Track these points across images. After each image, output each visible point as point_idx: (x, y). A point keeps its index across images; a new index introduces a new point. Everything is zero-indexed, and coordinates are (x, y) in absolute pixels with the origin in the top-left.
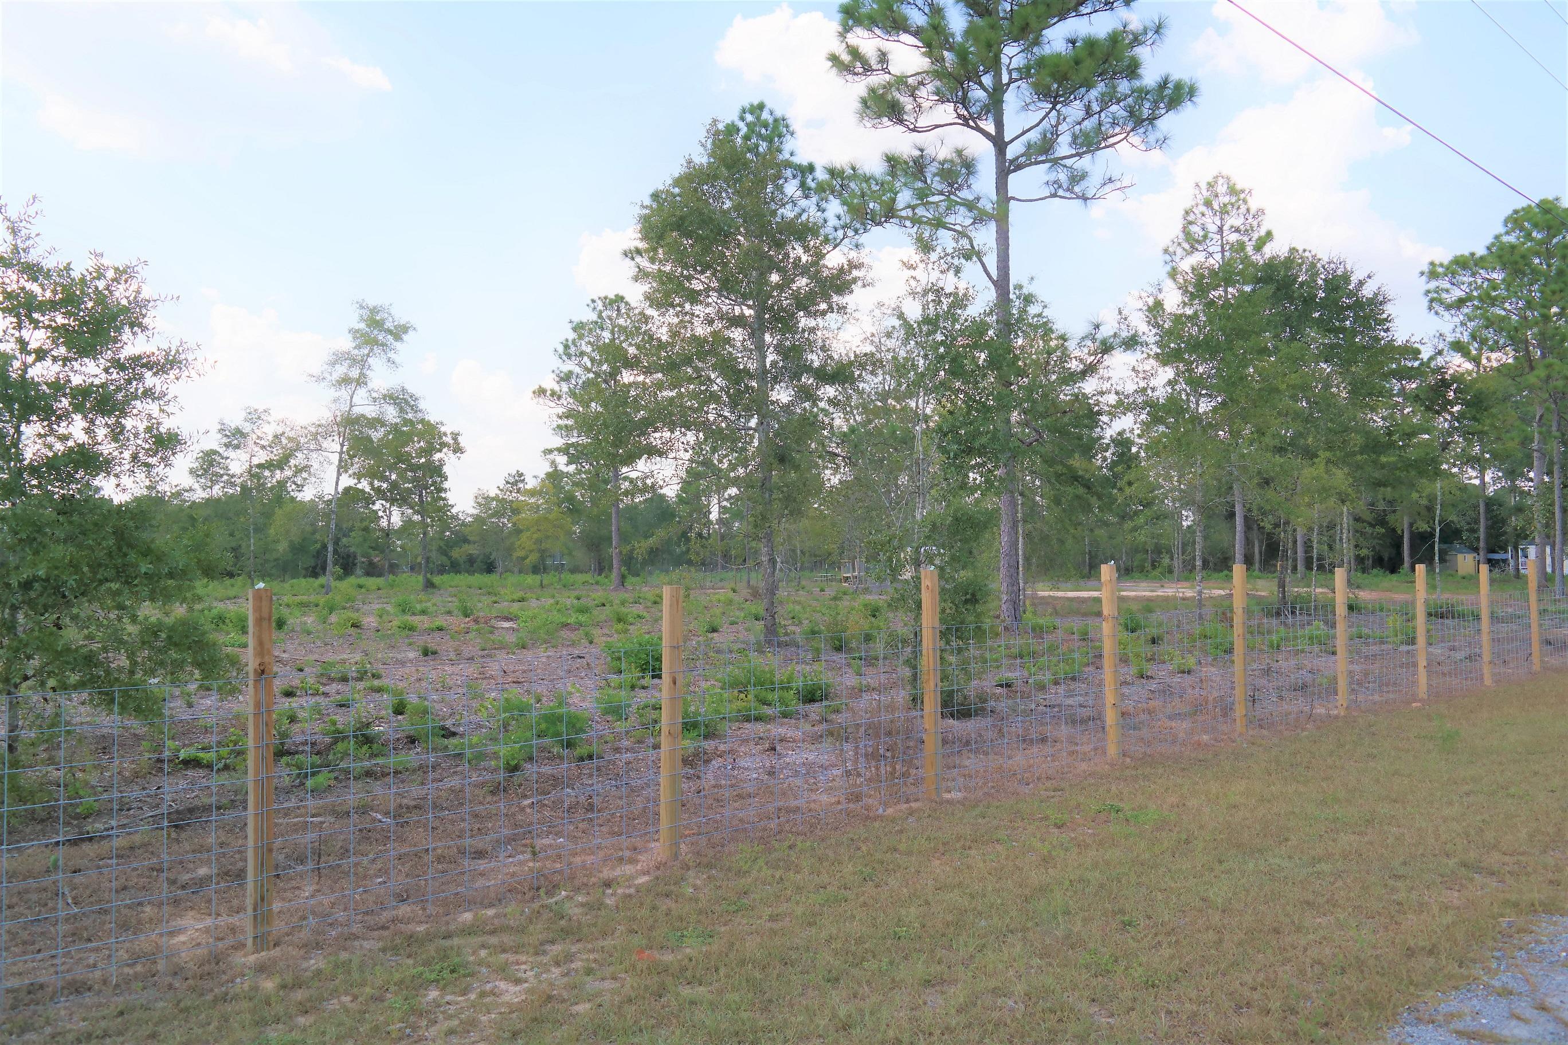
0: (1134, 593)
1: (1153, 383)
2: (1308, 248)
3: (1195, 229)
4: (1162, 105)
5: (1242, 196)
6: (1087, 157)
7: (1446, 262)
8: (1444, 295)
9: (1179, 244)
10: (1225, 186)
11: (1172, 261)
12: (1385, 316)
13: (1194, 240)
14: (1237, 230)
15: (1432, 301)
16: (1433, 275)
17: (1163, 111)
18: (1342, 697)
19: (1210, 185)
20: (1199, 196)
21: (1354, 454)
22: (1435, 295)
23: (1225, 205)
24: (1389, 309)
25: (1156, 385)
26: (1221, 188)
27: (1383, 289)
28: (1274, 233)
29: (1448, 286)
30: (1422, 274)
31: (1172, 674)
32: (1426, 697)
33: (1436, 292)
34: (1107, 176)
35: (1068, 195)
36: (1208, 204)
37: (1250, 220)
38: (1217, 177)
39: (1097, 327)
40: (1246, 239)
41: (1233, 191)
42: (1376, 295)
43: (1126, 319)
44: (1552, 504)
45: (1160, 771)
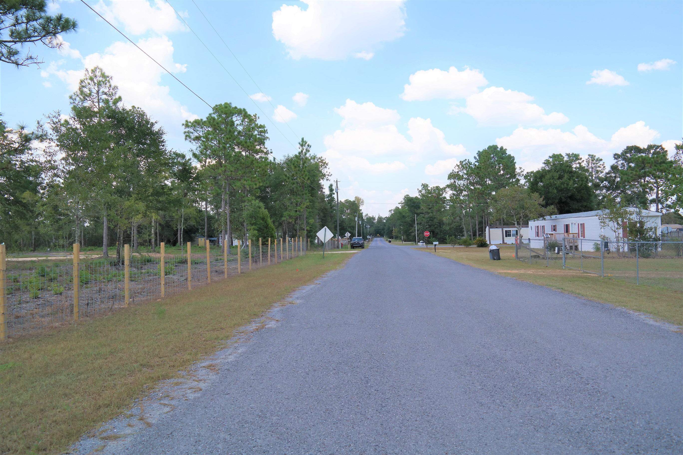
0: (55, 258)
1: (54, 158)
2: (140, 107)
3: (86, 90)
4: (59, 28)
5: (108, 79)
6: (19, 44)
7: (192, 121)
8: (191, 135)
9: (78, 96)
10: (100, 73)
11: (74, 103)
12: (162, 140)
13: (85, 95)
14: (106, 94)
15: (186, 136)
16: (187, 126)
17: (60, 31)
18: (127, 300)
19: (93, 71)
20: (88, 75)
21: (149, 196)
22: (188, 134)
23: (100, 81)
24: (164, 137)
25: (56, 159)
26: (98, 73)
27: (162, 128)
28: (122, 97)
29: (193, 131)
30: (183, 125)
31: (51, 296)
32: (164, 297)
33: (188, 133)
34: (29, 56)
35: (7, 60)
36: (92, 79)
37: (111, 90)
38: (96, 68)
39: (23, 128)
40: (110, 98)
41: (103, 75)
42: (159, 130)
43: (41, 126)
44: (226, 219)
45: (27, 342)
